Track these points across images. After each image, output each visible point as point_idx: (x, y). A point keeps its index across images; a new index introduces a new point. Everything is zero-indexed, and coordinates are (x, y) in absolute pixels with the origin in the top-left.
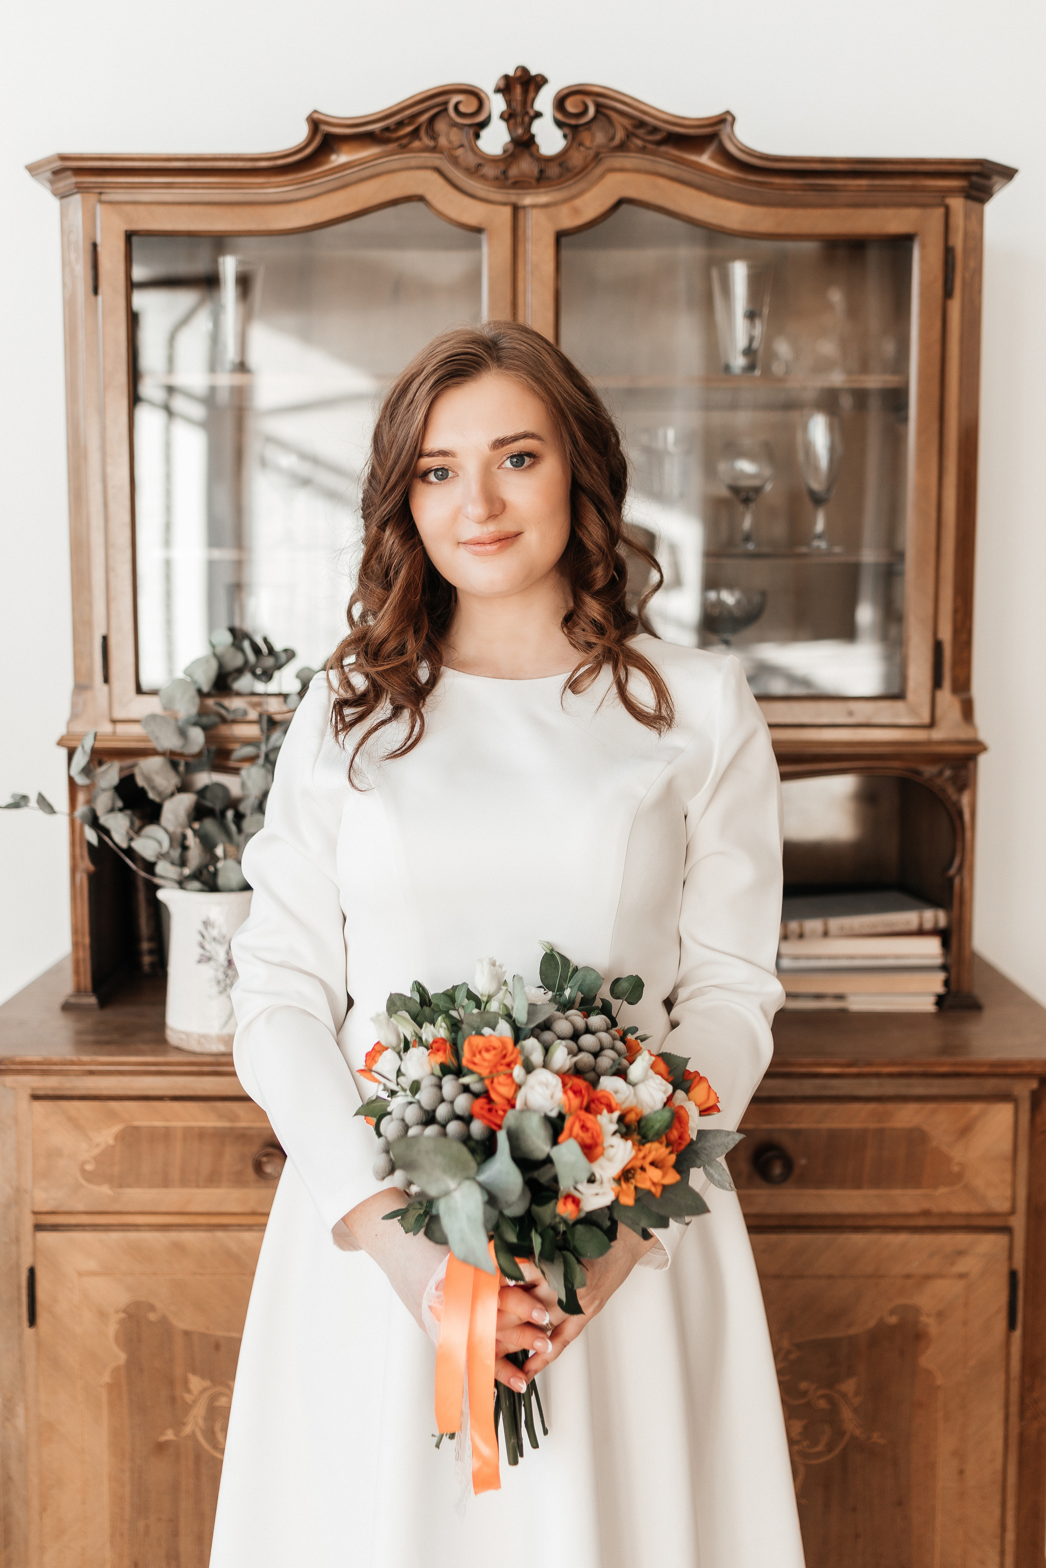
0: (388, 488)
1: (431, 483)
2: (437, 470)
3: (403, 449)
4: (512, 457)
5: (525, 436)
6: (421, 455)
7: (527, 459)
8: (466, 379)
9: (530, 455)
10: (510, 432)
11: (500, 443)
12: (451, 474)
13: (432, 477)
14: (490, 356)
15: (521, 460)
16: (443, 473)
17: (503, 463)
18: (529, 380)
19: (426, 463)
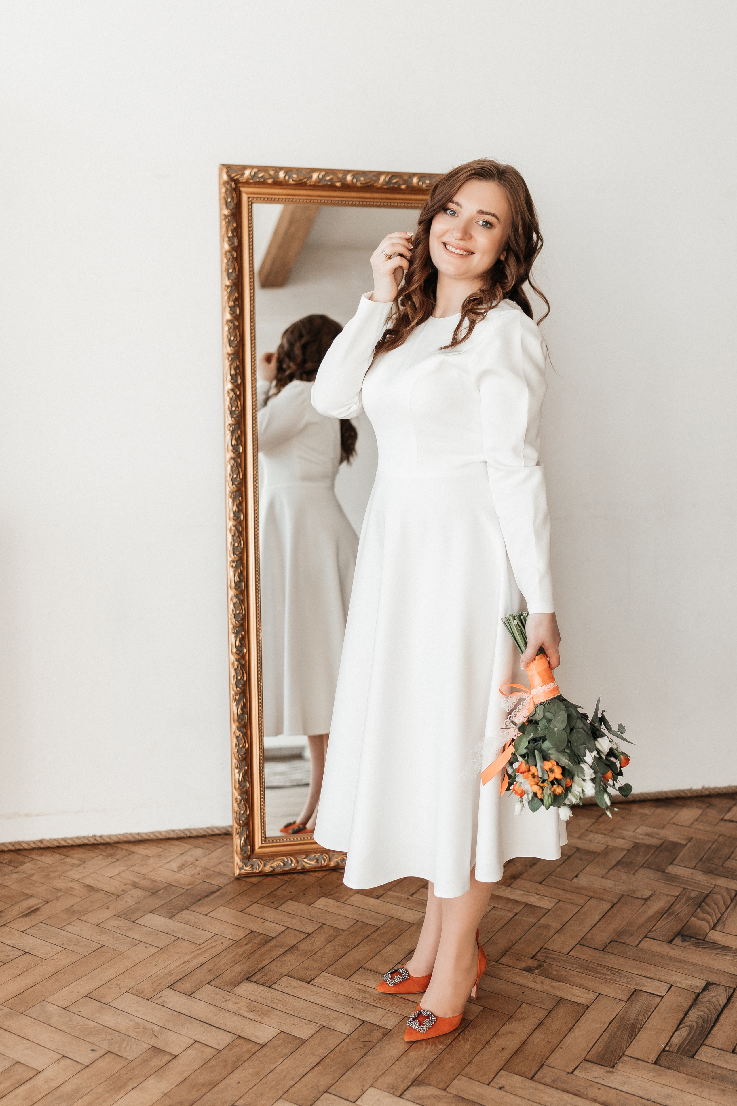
0: (430, 210)
1: (447, 214)
2: (451, 211)
3: (445, 195)
4: (483, 221)
5: (493, 215)
6: (451, 201)
7: (489, 225)
8: (484, 179)
9: (491, 224)
10: (488, 210)
11: (482, 212)
12: (456, 215)
13: (448, 212)
14: (498, 176)
15: (488, 225)
16: (454, 213)
17: (479, 222)
18: (508, 194)
19: (451, 205)
